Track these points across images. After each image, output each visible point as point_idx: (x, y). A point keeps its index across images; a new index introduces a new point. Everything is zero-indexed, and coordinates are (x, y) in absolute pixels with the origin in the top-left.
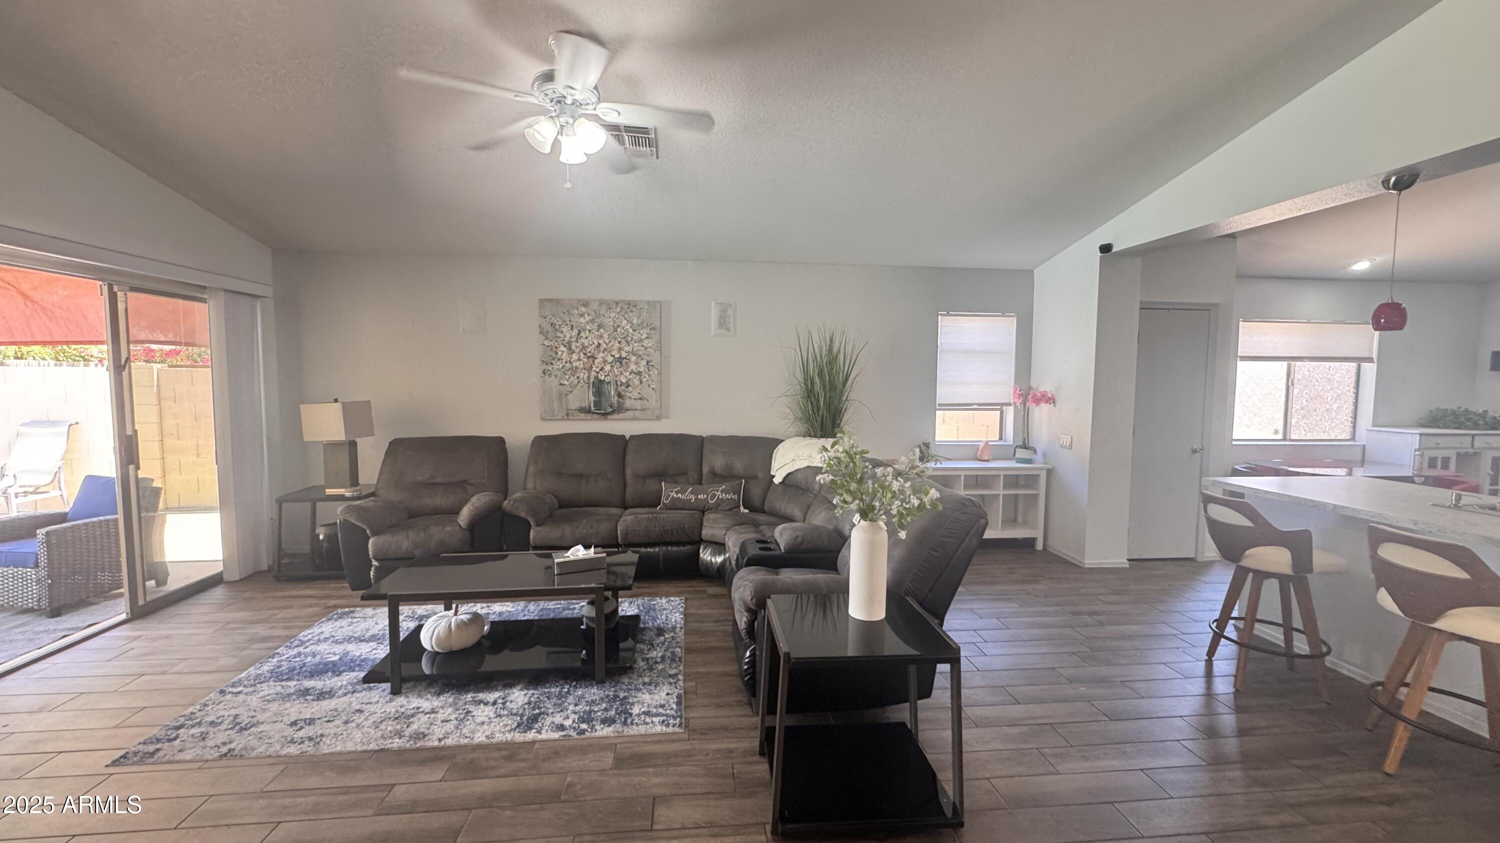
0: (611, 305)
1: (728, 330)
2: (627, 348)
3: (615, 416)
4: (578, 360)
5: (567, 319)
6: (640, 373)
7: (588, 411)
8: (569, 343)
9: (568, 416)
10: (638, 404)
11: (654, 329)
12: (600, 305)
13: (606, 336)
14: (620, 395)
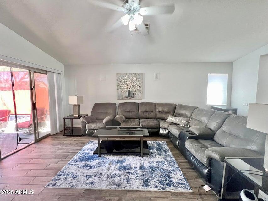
0: (131, 74)
1: (158, 79)
2: (135, 84)
3: (132, 99)
4: (125, 86)
5: (122, 77)
6: (138, 89)
7: (127, 97)
8: (123, 83)
9: (123, 99)
10: (137, 96)
11: (141, 79)
12: (129, 74)
13: (131, 81)
14: (134, 94)
